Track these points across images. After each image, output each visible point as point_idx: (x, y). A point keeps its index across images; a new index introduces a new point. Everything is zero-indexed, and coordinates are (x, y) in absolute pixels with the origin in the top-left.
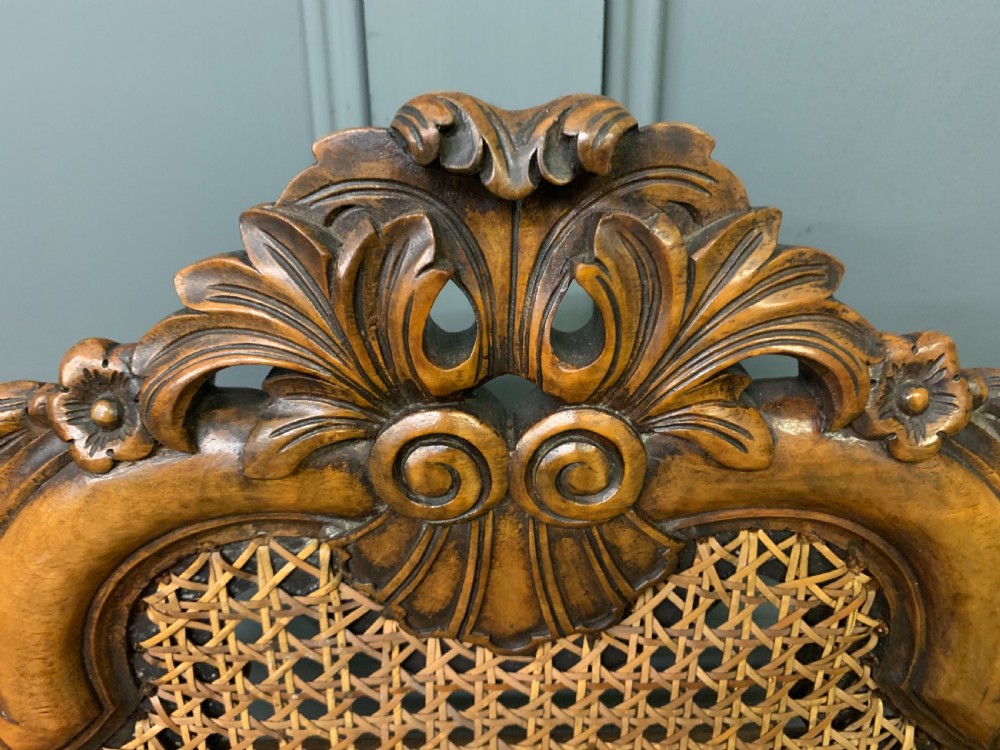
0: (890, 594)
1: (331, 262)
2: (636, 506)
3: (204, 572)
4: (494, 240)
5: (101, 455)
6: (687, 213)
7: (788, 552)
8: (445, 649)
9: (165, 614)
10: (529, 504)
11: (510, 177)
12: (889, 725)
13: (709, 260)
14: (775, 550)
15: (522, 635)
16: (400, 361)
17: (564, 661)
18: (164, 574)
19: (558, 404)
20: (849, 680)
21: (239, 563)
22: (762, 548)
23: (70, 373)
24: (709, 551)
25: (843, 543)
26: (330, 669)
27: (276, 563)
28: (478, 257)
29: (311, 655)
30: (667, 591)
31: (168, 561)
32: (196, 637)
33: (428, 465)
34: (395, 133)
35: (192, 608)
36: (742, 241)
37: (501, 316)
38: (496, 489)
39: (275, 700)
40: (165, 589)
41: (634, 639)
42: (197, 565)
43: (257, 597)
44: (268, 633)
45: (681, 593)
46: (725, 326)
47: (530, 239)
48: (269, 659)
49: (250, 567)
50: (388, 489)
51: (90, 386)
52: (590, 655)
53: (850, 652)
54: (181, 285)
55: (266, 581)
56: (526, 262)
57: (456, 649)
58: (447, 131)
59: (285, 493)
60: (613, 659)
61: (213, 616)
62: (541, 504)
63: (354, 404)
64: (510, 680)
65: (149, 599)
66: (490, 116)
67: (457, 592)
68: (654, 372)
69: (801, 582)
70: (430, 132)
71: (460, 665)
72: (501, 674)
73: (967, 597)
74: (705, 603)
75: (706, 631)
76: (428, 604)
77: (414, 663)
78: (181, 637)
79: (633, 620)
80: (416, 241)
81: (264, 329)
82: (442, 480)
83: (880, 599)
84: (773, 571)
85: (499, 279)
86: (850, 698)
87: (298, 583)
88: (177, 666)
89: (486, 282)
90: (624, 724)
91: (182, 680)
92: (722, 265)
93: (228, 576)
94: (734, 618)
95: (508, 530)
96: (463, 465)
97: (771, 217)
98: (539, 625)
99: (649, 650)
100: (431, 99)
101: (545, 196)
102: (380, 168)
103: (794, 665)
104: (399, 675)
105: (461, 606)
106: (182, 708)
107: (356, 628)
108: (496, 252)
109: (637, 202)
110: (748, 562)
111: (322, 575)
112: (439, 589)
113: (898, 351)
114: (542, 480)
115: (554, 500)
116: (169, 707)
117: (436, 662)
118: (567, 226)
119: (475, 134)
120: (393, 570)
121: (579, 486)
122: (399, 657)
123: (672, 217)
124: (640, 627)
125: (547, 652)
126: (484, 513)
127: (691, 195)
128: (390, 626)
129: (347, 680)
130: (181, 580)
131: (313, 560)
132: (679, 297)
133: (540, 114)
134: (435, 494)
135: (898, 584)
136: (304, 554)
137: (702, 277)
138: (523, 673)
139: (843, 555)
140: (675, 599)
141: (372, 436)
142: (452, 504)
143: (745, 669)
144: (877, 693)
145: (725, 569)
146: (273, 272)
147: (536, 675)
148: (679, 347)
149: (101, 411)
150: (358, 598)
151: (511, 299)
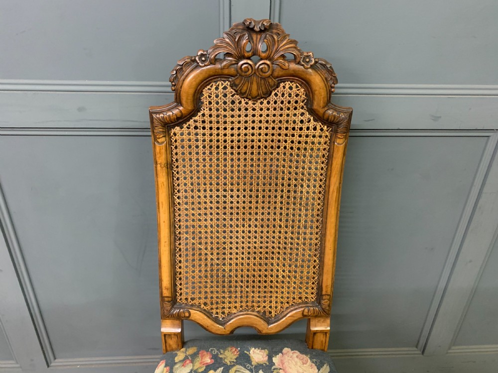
0: (307, 92)
1: (235, 38)
2: (271, 75)
3: (212, 86)
4: (254, 36)
5: (203, 65)
6: (278, 34)
7: (293, 85)
8: (245, 100)
9: (206, 92)
10: (258, 74)
11: (257, 29)
12: (309, 116)
13: (280, 40)
14: (291, 84)
15: (256, 97)
16: (242, 52)
17: (262, 103)
18: (206, 87)
19: (261, 59)
20: (302, 108)
21: (217, 84)
22: (289, 84)
23: (199, 54)
24: (282, 85)
25: (300, 83)
26: (228, 103)
27: (222, 84)
28: (252, 39)
29: (226, 100)
30: (276, 91)
31: (208, 83)
32: (210, 97)
33: (245, 67)
34: (244, 23)
35: (210, 91)
36: (284, 38)
37: (255, 47)
38: (253, 71)
39: (220, 108)
40: (206, 89)
41: (271, 99)
42: (211, 84)
43: (219, 90)
44: (220, 96)
45: (278, 91)
46: (282, 48)
47: (259, 37)
48: (219, 101)
49: (218, 85)
50: (239, 71)
51: (202, 55)
52: (265, 102)
53: (303, 102)
54: (215, 42)
55: (221, 87)
56: (258, 40)
57: (247, 100)
58: (250, 23)
59: (226, 71)
60: (268, 103)
61: (213, 93)
62: (259, 74)
63: (236, 58)
64: (254, 106)
65: (204, 90)
66: (255, 21)
67: (247, 89)
68: (274, 55)
69: (294, 89)
70: (248, 23)
71: (247, 103)
72: (252, 105)
73: (316, 90)
74: (281, 93)
75: (282, 98)
76: (243, 91)
77: (240, 103)
78: (207, 97)
79: (271, 96)
80: (245, 36)
81: (226, 47)
82: (247, 69)
83: (306, 93)
84: (291, 88)
85: (255, 42)
86: (303, 111)
87: (225, 88)
88: (206, 102)
89: (253, 42)
90: (270, 114)
91: (206, 105)
92: (282, 41)
93: (215, 86)
94: (285, 95)
95: (255, 78)
96: (249, 67)
97: (288, 35)
98: (258, 95)
99: (274, 101)
100: (248, 19)
101: (261, 31)
102: (241, 27)
103: (294, 104)
104: (238, 104)
105: (248, 91)
106: (206, 109)
107: (232, 96)
108: (255, 38)
109: (272, 32)
110: (287, 86)
111: (228, 87)
112: (245, 88)
113: (305, 54)
114: (259, 70)
115: (261, 73)
116: (204, 109)
117: (243, 102)
118: (263, 35)
119: (253, 24)
120: (239, 85)
121: (264, 71)
122: (238, 101)
123: (276, 35)
124: (272, 97)
125: (259, 101)
126: (251, 76)
127: (278, 32)
128: (237, 96)
129: (230, 105)
130: (209, 87)
131: (227, 84)
132: (277, 44)
133: (261, 21)
134: (245, 72)
135: (308, 91)
136: (226, 83)
137: (279, 42)
138: (256, 105)
139: (301, 85)
140: (277, 93)
141: (237, 64)
142: (248, 73)
143: (287, 104)
144: (307, 111)
145: (284, 87)
146: (228, 40)
147: (258, 105)
148: (277, 51)
149: (203, 59)
150: (233, 91)
151: (256, 45)
